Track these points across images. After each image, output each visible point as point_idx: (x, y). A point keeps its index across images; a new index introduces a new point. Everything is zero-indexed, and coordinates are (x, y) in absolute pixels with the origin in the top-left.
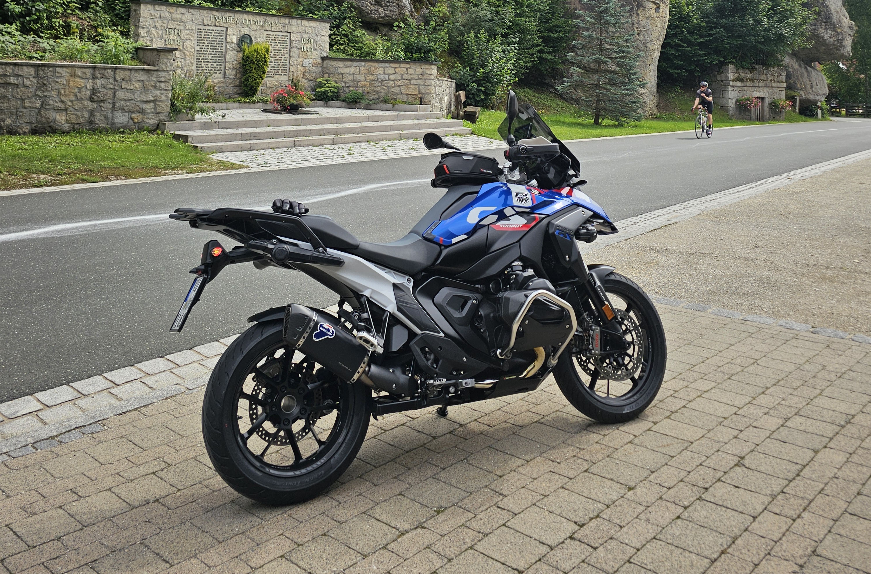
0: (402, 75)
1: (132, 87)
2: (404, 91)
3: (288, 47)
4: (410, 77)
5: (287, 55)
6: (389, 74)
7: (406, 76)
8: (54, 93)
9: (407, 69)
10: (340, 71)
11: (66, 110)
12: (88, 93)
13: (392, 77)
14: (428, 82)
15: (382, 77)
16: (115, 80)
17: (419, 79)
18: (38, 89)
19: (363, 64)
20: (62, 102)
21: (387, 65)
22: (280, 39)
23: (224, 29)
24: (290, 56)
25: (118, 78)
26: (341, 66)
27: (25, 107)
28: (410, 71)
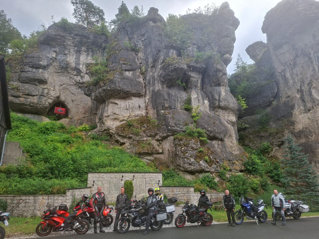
0: (182, 192)
1: (58, 202)
2: (183, 199)
3: (145, 183)
4: (184, 193)
5: (144, 186)
6: (178, 192)
7: (183, 192)
8: (37, 205)
9: (183, 189)
10: (165, 191)
11: (40, 210)
12: (47, 204)
13: (179, 193)
14: (190, 195)
15: (176, 193)
16: (54, 200)
17: (187, 193)
18: (34, 203)
19: (170, 188)
20: (39, 207)
21: (177, 188)
22: (141, 180)
23: (119, 179)
24: (146, 187)
25: (55, 199)
26: (165, 189)
27: (30, 210)
28: (184, 190)
